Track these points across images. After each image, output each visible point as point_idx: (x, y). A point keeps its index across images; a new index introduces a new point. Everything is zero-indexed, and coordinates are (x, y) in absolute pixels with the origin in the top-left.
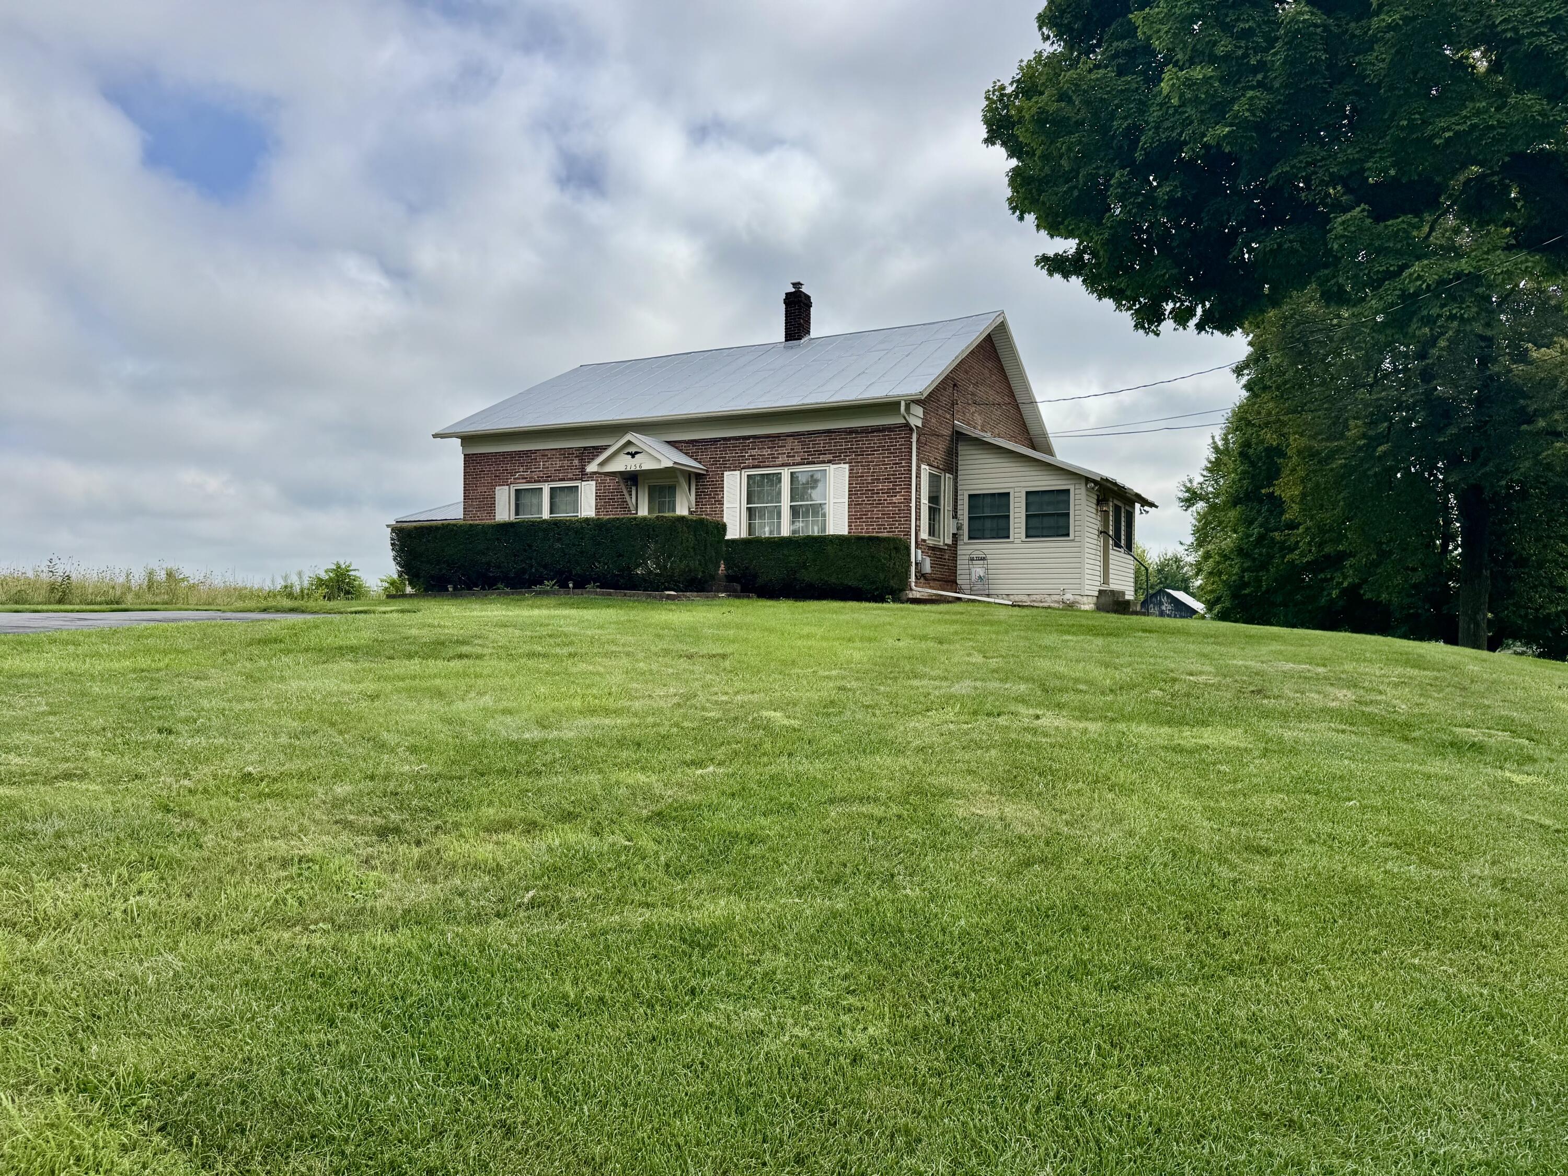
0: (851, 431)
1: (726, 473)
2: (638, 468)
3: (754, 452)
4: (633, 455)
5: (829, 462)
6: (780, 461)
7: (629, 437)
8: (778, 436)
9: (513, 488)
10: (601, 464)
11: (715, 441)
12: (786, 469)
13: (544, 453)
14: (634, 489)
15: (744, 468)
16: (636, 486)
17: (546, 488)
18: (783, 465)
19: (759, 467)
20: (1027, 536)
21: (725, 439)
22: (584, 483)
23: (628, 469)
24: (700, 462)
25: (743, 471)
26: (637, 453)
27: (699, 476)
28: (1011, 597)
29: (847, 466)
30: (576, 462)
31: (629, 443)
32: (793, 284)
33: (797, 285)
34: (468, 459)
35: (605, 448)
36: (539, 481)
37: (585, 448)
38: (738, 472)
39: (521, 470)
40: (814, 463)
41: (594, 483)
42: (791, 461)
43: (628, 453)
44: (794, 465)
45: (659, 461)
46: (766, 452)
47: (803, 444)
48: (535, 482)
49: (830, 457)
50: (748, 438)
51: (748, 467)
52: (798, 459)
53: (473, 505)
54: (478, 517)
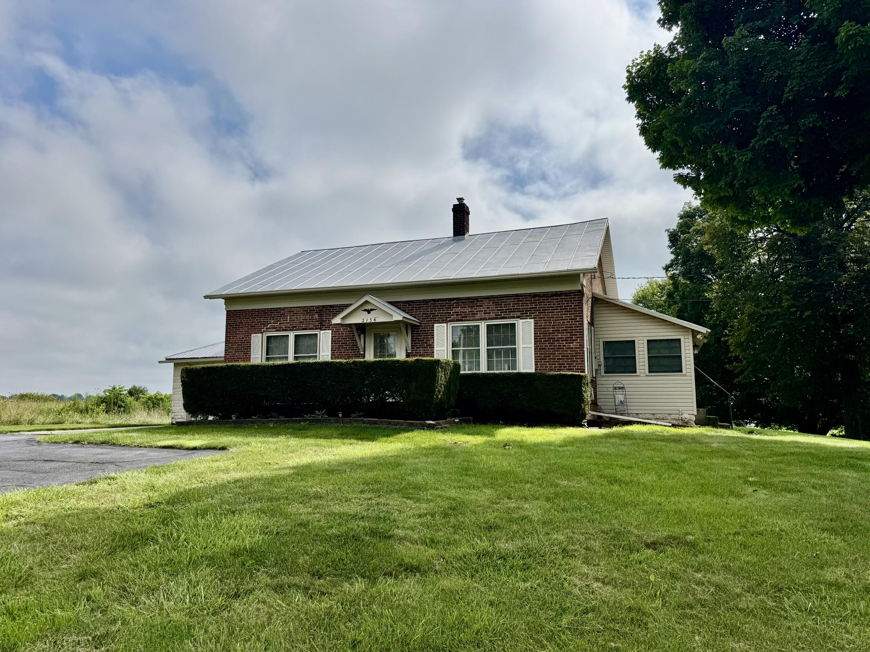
0: (535, 295)
1: (435, 325)
2: (373, 321)
3: (457, 310)
4: (369, 312)
5: (518, 317)
6: (478, 316)
7: (367, 298)
8: (477, 299)
9: (266, 335)
10: (343, 318)
11: (426, 302)
12: (483, 322)
13: (291, 310)
14: (362, 336)
15: (450, 321)
16: (364, 334)
17: (292, 335)
18: (481, 319)
19: (462, 320)
20: (650, 372)
21: (434, 300)
22: (322, 332)
23: (365, 322)
24: (415, 317)
25: (449, 324)
26: (372, 310)
27: (414, 327)
28: (640, 415)
29: (532, 320)
30: (316, 316)
31: (367, 302)
32: (457, 199)
33: (460, 200)
34: (230, 315)
35: (347, 306)
36: (286, 330)
37: (323, 306)
38: (445, 325)
39: (272, 321)
40: (505, 318)
41: (330, 331)
42: (487, 316)
43: (365, 310)
44: (490, 319)
45: (391, 316)
46: (467, 310)
47: (497, 304)
48: (283, 330)
49: (519, 314)
50: (453, 299)
51: (453, 321)
52: (493, 315)
53: (232, 348)
54: (237, 356)
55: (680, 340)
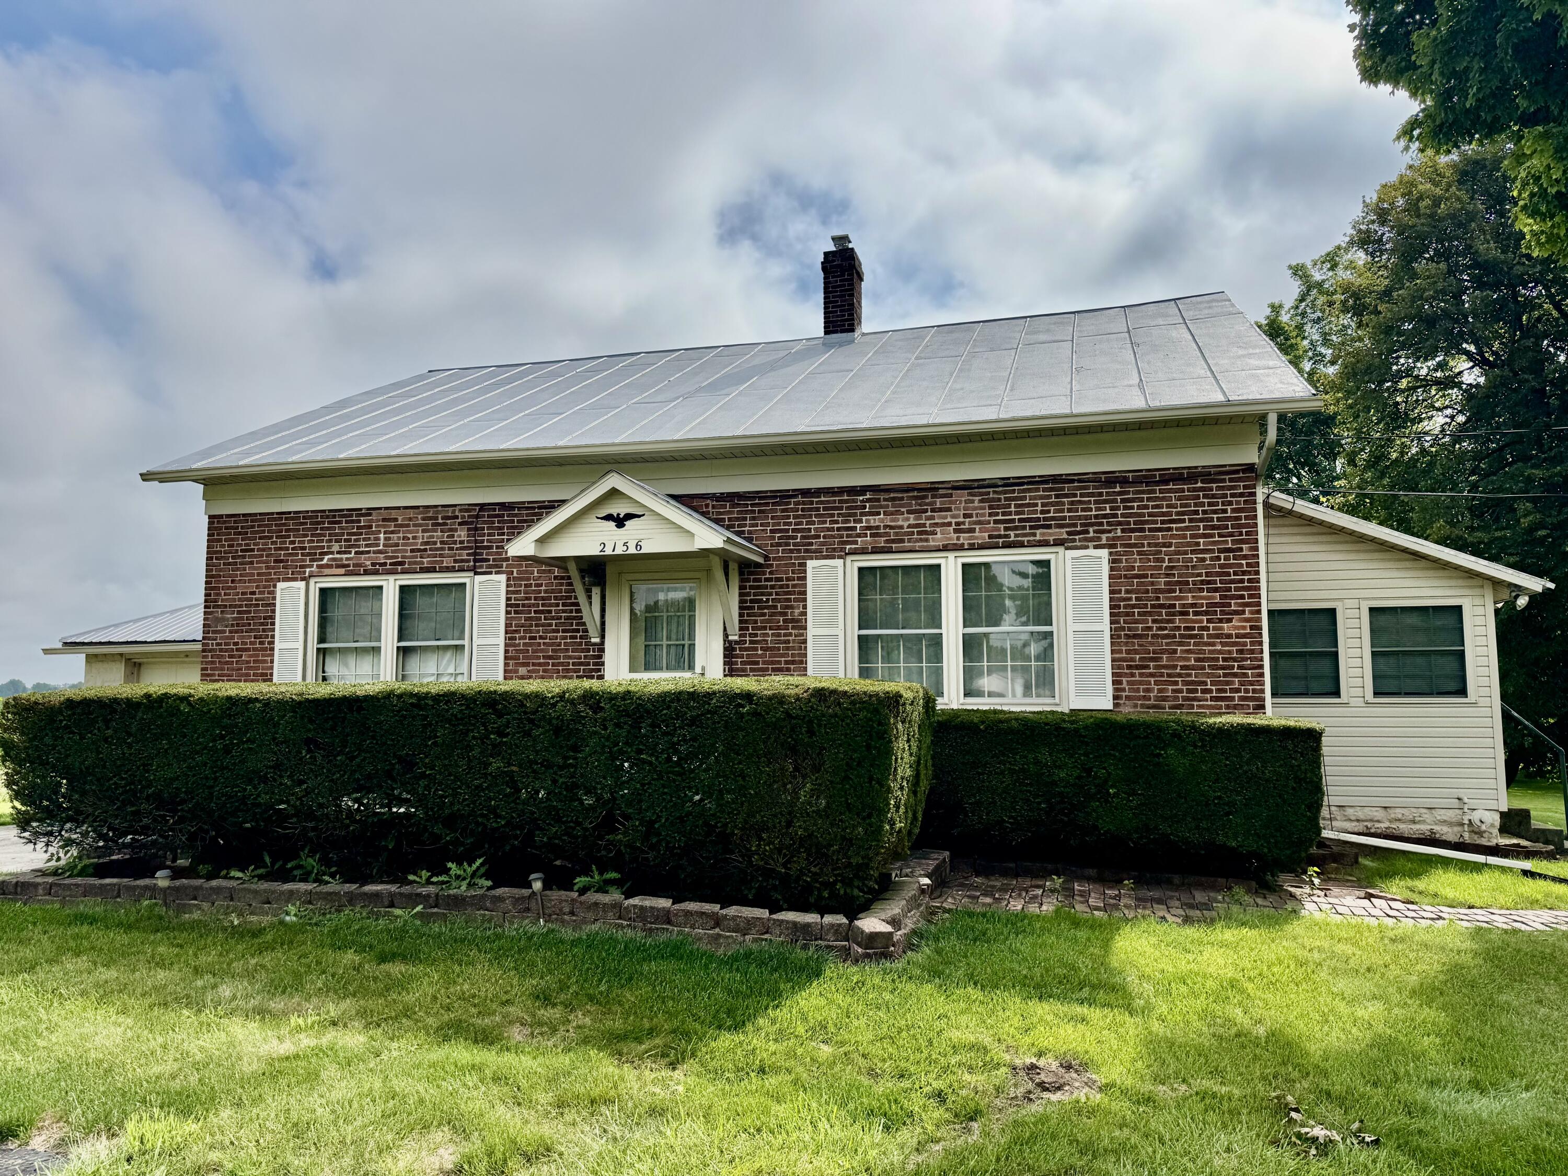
0: (1111, 479)
1: (811, 564)
2: (632, 550)
3: (874, 521)
4: (620, 522)
5: (1059, 543)
6: (938, 539)
7: (614, 481)
8: (933, 488)
9: (316, 585)
10: (542, 541)
11: (783, 496)
12: (951, 555)
13: (388, 516)
14: (596, 592)
15: (853, 552)
16: (602, 583)
17: (391, 586)
18: (946, 548)
19: (889, 551)
20: (1376, 694)
21: (806, 492)
22: (478, 578)
23: (608, 551)
24: (749, 540)
25: (849, 559)
26: (629, 516)
27: (747, 569)
29: (1104, 553)
30: (462, 534)
31: (614, 493)
32: (833, 239)
33: (841, 240)
34: (216, 524)
35: (552, 506)
36: (376, 573)
37: (482, 506)
38: (838, 562)
39: (336, 547)
40: (1021, 545)
41: (503, 578)
42: (964, 539)
43: (609, 518)
44: (972, 547)
45: (691, 535)
46: (905, 521)
47: (994, 505)
48: (366, 573)
49: (1063, 533)
50: (863, 490)
51: (863, 551)
52: (981, 536)
53: (224, 619)
54: (236, 644)
55: (1459, 608)
